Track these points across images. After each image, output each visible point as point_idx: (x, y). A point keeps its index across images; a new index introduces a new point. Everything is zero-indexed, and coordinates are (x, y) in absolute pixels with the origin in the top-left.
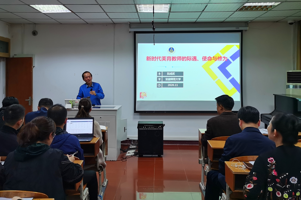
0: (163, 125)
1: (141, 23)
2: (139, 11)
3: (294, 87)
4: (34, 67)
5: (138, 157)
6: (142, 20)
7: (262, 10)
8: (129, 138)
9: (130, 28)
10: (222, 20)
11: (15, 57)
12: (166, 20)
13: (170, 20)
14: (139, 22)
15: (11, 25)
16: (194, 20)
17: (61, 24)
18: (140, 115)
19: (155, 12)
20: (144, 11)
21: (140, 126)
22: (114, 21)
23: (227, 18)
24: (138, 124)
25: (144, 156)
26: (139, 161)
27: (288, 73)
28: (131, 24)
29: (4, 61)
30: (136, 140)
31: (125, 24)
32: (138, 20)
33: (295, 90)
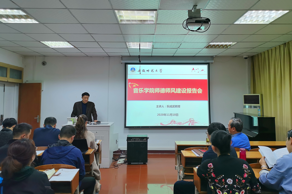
0: (147, 138)
1: (130, 56)
2: (128, 47)
3: (250, 107)
4: (42, 91)
5: (127, 165)
6: (131, 54)
7: (223, 48)
8: (120, 149)
9: (122, 60)
10: (194, 55)
11: (27, 82)
12: (150, 55)
13: (153, 55)
14: (129, 55)
15: (25, 57)
16: (172, 55)
17: (66, 56)
18: (130, 129)
19: (140, 48)
20: (132, 47)
21: (129, 139)
22: (110, 54)
23: (197, 54)
24: (127, 137)
25: (132, 163)
26: (127, 168)
27: (244, 96)
28: (122, 57)
29: (17, 86)
30: (126, 150)
31: (118, 57)
32: (128, 54)
33: (250, 109)
